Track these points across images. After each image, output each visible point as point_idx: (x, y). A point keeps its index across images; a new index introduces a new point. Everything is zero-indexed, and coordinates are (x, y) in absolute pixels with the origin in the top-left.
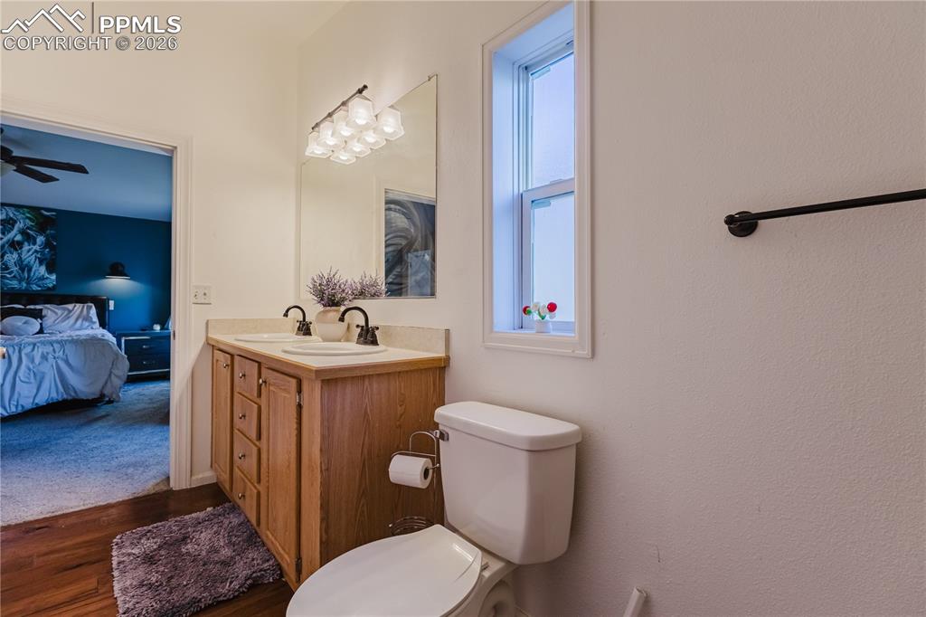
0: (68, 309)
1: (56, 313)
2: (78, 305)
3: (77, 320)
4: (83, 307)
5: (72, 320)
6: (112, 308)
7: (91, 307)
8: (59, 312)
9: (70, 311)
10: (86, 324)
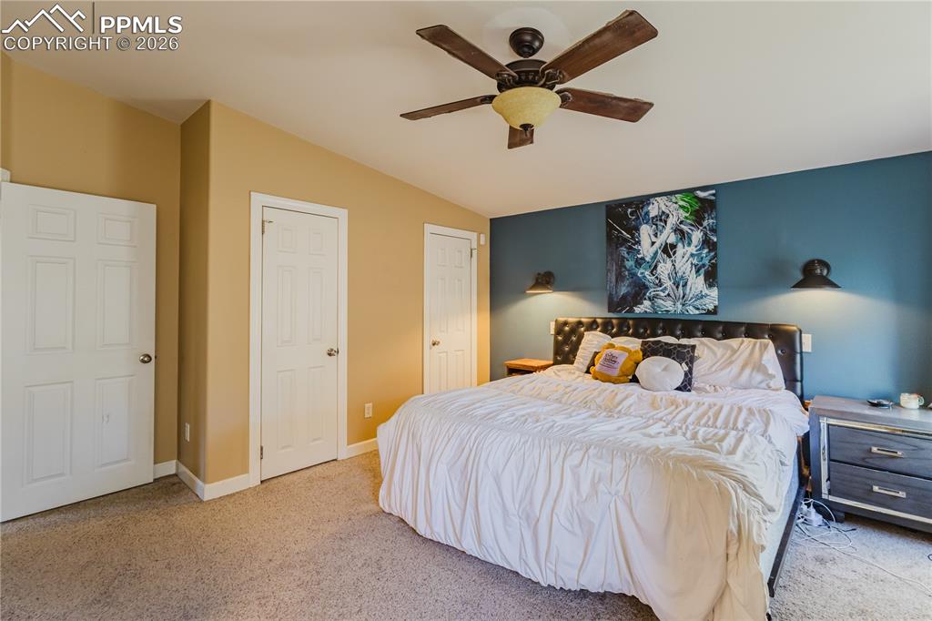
0: (732, 347)
1: (715, 354)
2: (747, 340)
3: (743, 368)
4: (755, 345)
5: (735, 368)
6: (807, 347)
7: (766, 346)
8: (719, 352)
9: (734, 352)
10: (759, 377)
